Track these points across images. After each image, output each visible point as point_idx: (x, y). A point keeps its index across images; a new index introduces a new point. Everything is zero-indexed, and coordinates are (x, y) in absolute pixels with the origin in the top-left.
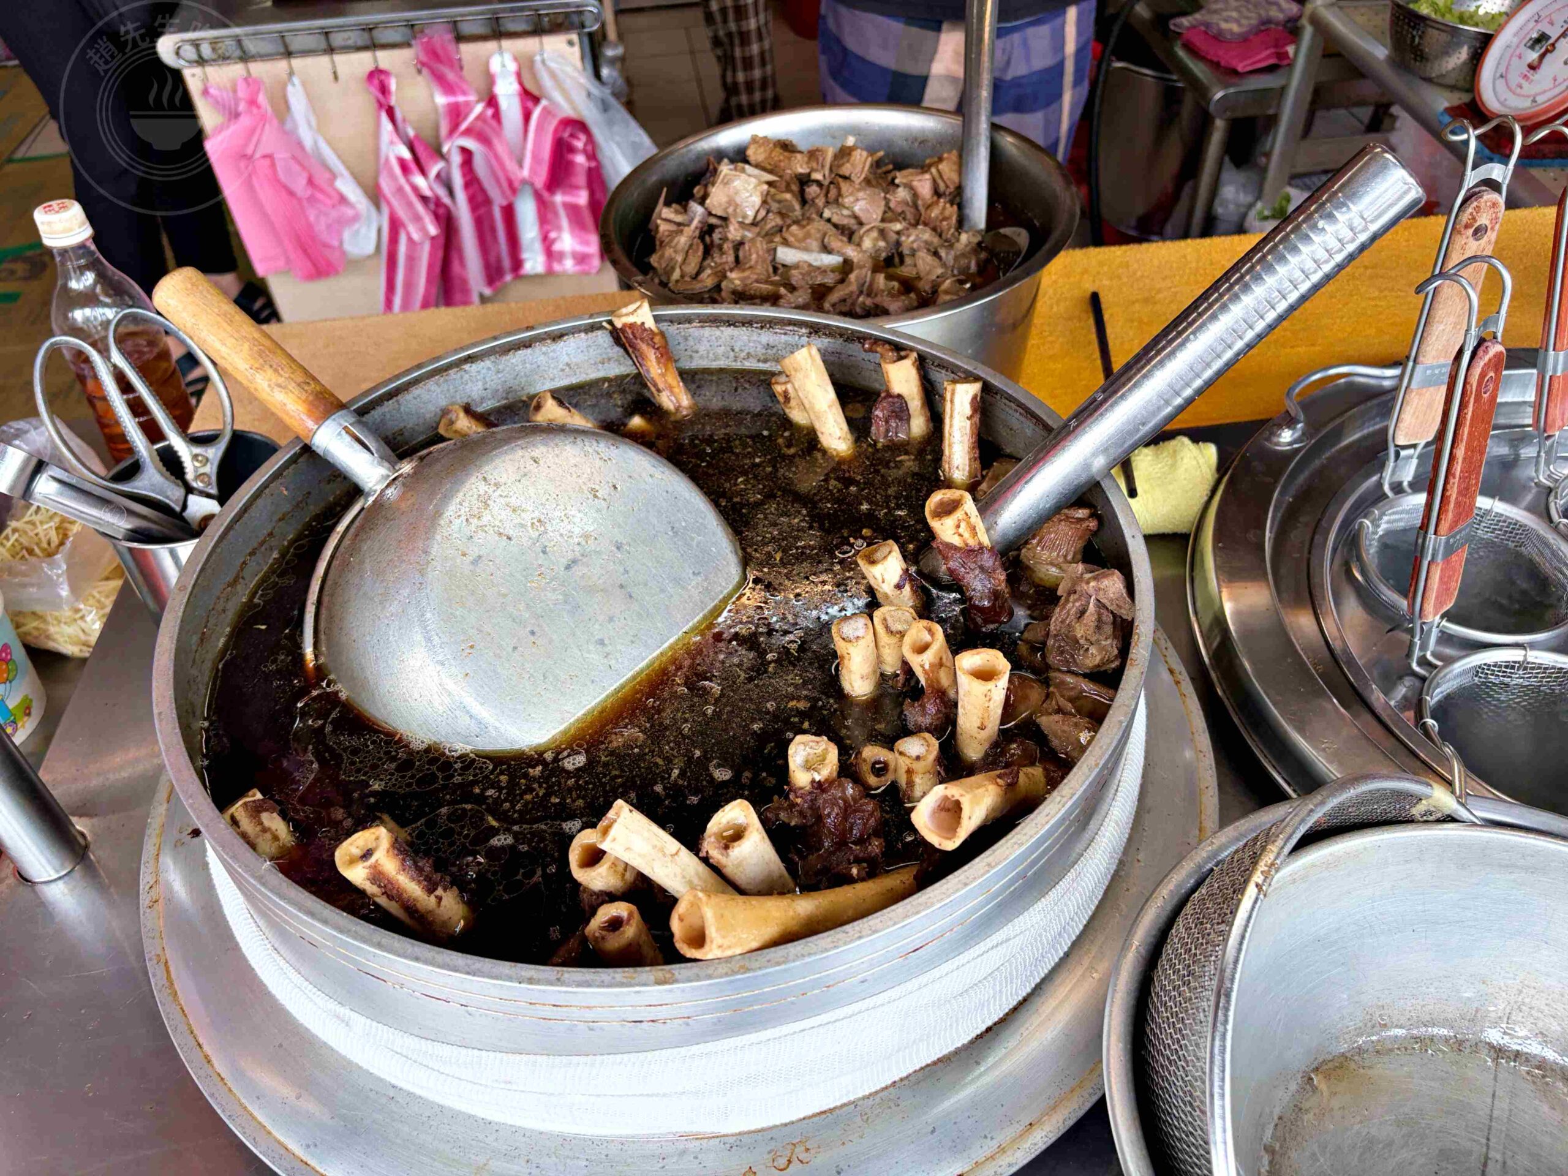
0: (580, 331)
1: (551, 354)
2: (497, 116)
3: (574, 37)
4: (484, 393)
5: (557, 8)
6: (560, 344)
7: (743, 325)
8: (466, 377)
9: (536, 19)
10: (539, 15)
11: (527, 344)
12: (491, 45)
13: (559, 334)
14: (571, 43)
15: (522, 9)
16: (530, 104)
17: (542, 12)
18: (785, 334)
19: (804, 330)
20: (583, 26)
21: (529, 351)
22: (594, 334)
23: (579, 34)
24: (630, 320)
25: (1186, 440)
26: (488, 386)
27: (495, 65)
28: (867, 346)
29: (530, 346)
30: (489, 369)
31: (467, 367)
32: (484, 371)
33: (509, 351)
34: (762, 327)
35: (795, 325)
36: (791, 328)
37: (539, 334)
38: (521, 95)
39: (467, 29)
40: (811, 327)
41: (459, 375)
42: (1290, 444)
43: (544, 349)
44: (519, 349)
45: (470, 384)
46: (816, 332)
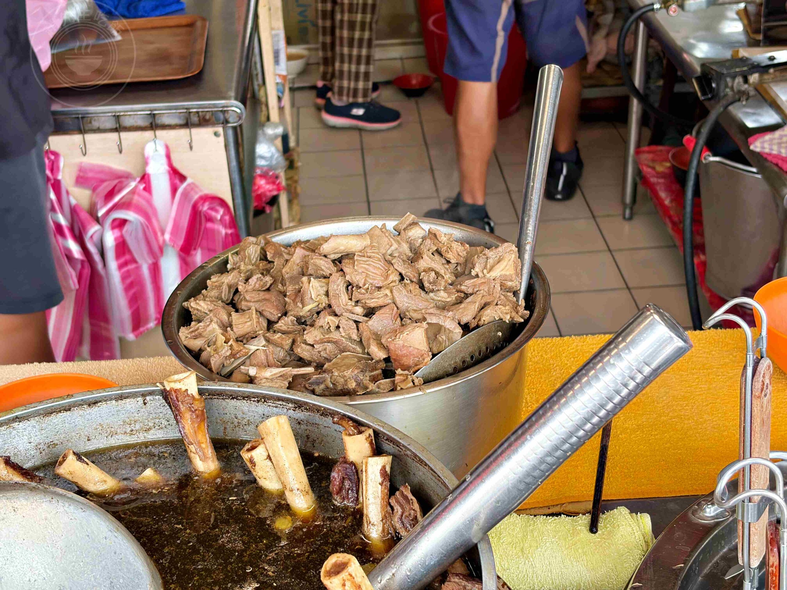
0: (111, 400)
1: (87, 416)
2: (148, 189)
3: (220, 130)
4: (29, 446)
5: (206, 108)
6: (95, 410)
7: (244, 399)
8: (14, 432)
9: (187, 115)
10: (190, 113)
11: (68, 409)
12: (149, 134)
13: (93, 401)
14: (216, 134)
15: (176, 108)
16: (177, 181)
17: (191, 110)
18: (276, 407)
19: (290, 405)
20: (227, 122)
21: (68, 413)
22: (124, 401)
23: (223, 128)
24: (177, 386)
25: (623, 510)
26: (32, 440)
27: (149, 150)
28: (335, 419)
29: (69, 410)
30: (34, 427)
31: (15, 425)
32: (30, 428)
33: (51, 413)
34: (258, 401)
35: (283, 401)
36: (280, 403)
37: (76, 401)
38: (169, 172)
39: (128, 122)
40: (295, 403)
41: (8, 430)
42: (713, 518)
43: (81, 412)
44: (60, 411)
45: (17, 438)
46: (300, 407)
